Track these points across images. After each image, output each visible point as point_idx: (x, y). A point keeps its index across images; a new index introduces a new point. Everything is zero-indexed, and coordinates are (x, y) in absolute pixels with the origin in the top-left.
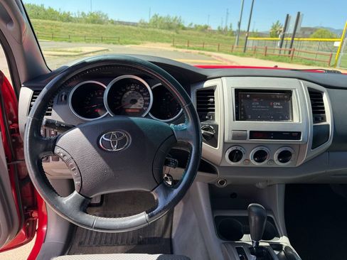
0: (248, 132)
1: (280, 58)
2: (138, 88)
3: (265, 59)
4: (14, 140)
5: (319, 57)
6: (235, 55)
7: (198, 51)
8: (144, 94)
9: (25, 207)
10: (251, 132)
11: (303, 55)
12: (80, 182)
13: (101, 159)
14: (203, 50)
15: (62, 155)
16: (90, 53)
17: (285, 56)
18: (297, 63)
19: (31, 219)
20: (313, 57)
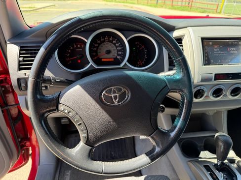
0: (213, 75)
1: (182, 8)
2: (111, 39)
3: (172, 9)
4: (3, 89)
5: (209, 6)
6: (151, 6)
7: (123, 4)
8: (117, 45)
9: (20, 140)
10: (216, 75)
11: (198, 5)
12: (86, 135)
13: (105, 113)
14: (126, 3)
15: (66, 111)
16: (41, 8)
17: (186, 6)
18: (194, 11)
19: (25, 148)
20: (205, 6)
